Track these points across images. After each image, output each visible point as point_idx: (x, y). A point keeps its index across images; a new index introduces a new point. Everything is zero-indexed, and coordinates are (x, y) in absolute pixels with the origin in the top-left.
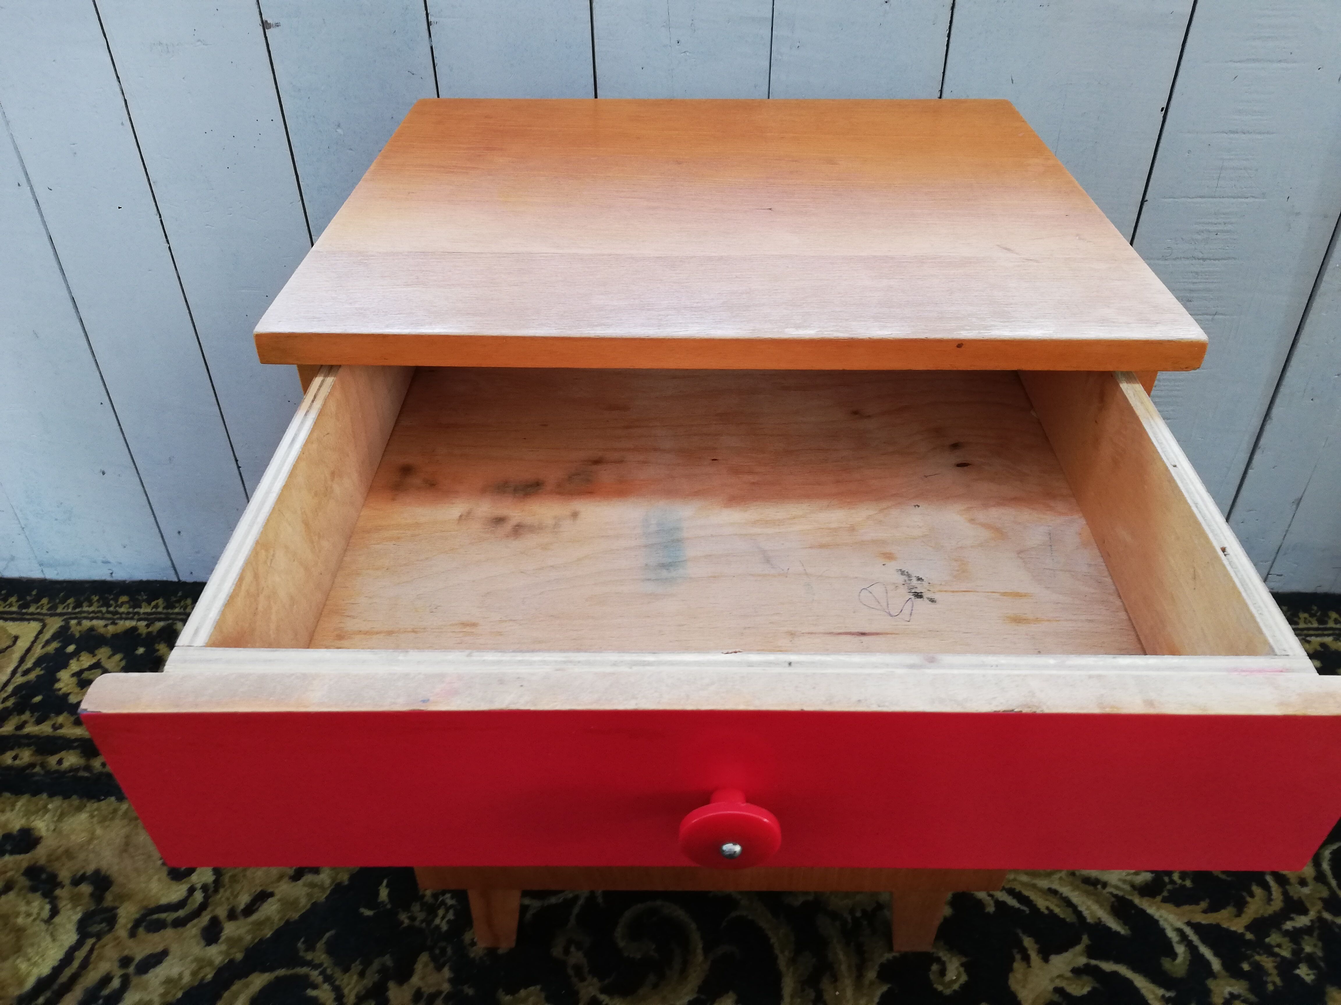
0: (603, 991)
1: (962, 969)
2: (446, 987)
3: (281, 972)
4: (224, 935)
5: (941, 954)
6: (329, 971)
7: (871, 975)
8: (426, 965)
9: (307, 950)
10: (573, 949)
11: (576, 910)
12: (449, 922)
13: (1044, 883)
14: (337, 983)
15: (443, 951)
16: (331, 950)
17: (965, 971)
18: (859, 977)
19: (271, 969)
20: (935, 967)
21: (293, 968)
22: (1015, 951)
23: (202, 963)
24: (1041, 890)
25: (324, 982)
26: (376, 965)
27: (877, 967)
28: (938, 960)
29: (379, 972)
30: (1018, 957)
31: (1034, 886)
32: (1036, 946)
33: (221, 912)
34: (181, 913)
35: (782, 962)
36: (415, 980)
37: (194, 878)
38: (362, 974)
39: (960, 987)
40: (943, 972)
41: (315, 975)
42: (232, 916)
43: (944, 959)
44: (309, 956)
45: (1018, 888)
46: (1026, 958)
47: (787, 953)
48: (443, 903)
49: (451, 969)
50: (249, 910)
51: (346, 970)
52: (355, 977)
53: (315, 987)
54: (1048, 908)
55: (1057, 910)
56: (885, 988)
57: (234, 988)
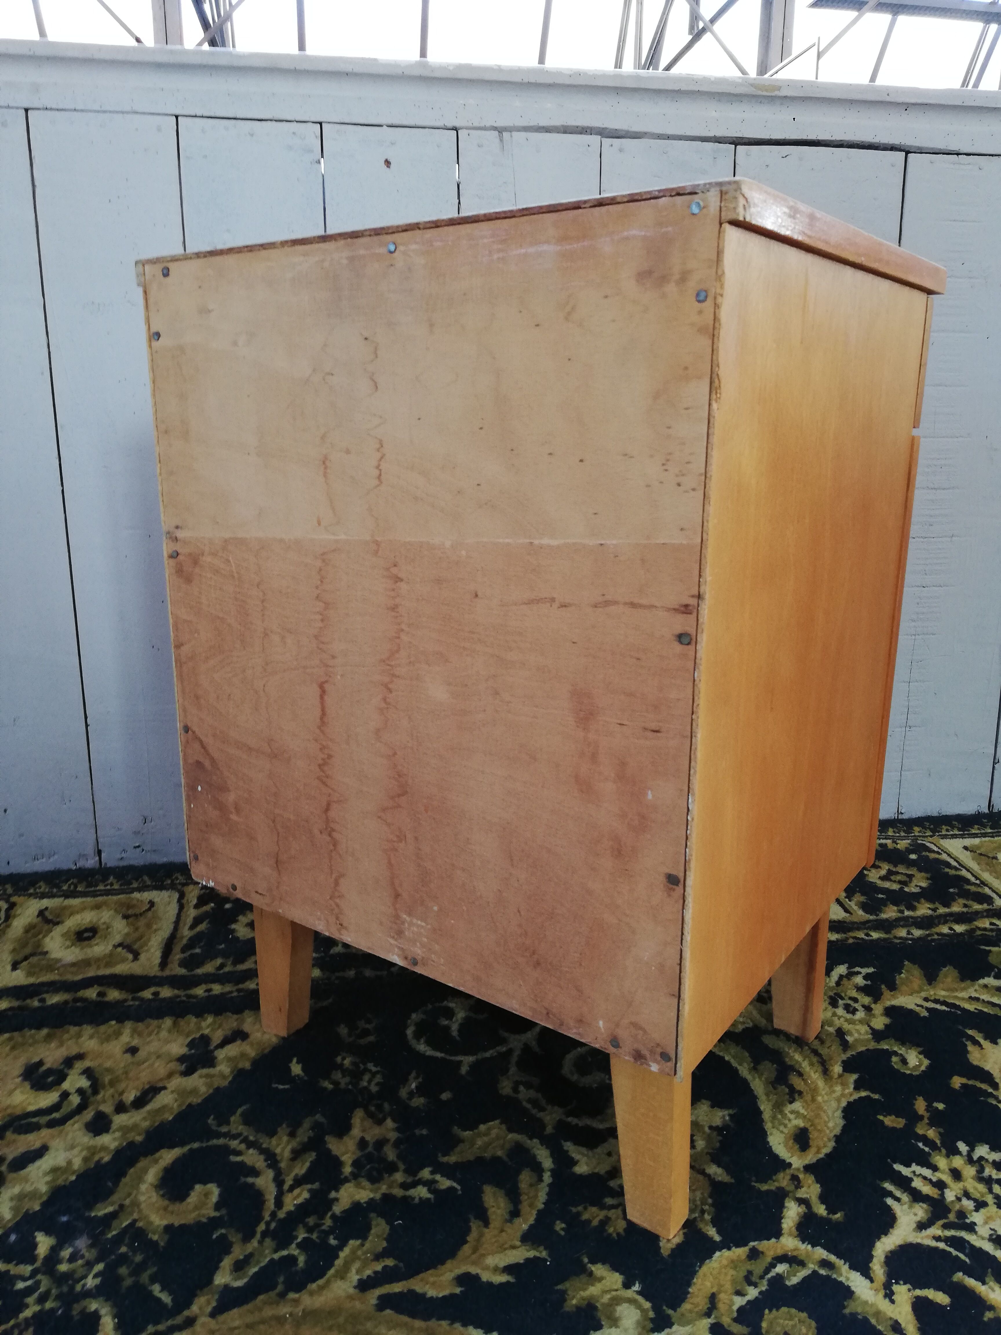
0: (568, 1114)
1: (921, 1056)
2: (393, 1136)
3: (196, 1145)
4: (114, 1126)
5: (896, 1049)
6: (251, 1138)
7: (837, 1069)
8: (362, 1120)
9: (220, 1125)
10: (521, 1088)
11: (515, 1058)
12: (377, 1084)
13: (964, 994)
14: (264, 1146)
15: (380, 1108)
16: (247, 1120)
17: (925, 1057)
18: (826, 1072)
19: (182, 1144)
20: (894, 1059)
21: (208, 1141)
22: (964, 1040)
23: (93, 1151)
24: (963, 999)
25: (248, 1148)
26: (307, 1123)
27: (839, 1063)
28: (895, 1053)
29: (312, 1128)
30: (968, 1043)
31: (956, 997)
32: (981, 1035)
33: (107, 1108)
34: (56, 1115)
35: (744, 1071)
36: (356, 1132)
37: (66, 1085)
38: (292, 1135)
39: (926, 1068)
40: (904, 1061)
41: (234, 1144)
42: (121, 1108)
43: (900, 1052)
44: (224, 1129)
45: (942, 999)
46: (976, 1043)
47: (745, 1065)
48: (366, 1070)
49: (394, 1120)
50: (139, 1103)
51: (272, 1133)
52: (285, 1138)
53: (239, 1153)
54: (976, 1009)
55: (985, 1010)
56: (855, 1077)
57: (140, 1165)
